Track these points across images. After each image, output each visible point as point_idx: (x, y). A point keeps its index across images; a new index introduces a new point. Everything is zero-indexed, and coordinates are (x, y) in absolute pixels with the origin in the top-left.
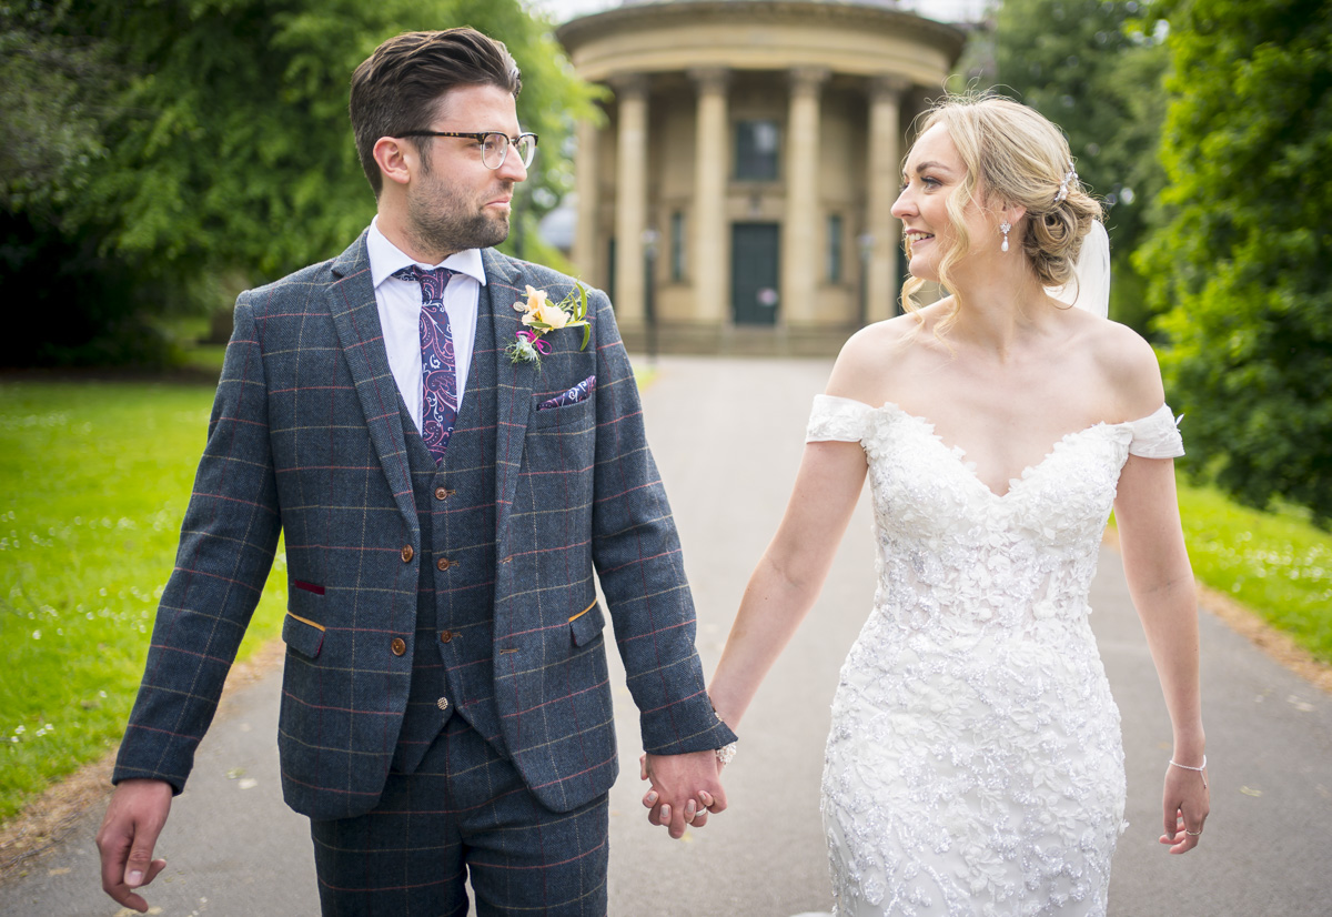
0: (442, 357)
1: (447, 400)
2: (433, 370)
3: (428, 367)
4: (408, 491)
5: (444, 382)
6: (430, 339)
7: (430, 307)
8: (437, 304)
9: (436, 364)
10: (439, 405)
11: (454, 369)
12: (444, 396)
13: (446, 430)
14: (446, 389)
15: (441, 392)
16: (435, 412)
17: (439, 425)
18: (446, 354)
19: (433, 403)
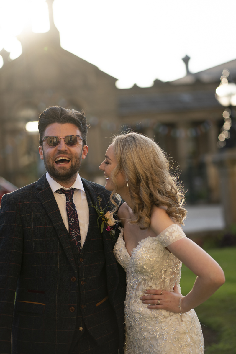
0: (75, 218)
1: (77, 232)
2: (72, 223)
3: (71, 222)
4: (73, 259)
5: (76, 226)
6: (71, 213)
7: (70, 202)
8: (72, 201)
9: (73, 221)
10: (75, 234)
11: (78, 222)
12: (76, 231)
13: (77, 242)
14: (77, 229)
15: (75, 230)
16: (74, 236)
17: (75, 241)
18: (76, 217)
19: (73, 233)
